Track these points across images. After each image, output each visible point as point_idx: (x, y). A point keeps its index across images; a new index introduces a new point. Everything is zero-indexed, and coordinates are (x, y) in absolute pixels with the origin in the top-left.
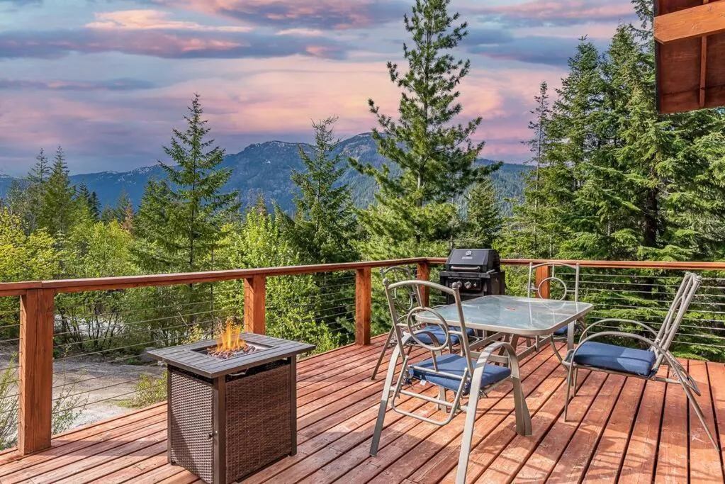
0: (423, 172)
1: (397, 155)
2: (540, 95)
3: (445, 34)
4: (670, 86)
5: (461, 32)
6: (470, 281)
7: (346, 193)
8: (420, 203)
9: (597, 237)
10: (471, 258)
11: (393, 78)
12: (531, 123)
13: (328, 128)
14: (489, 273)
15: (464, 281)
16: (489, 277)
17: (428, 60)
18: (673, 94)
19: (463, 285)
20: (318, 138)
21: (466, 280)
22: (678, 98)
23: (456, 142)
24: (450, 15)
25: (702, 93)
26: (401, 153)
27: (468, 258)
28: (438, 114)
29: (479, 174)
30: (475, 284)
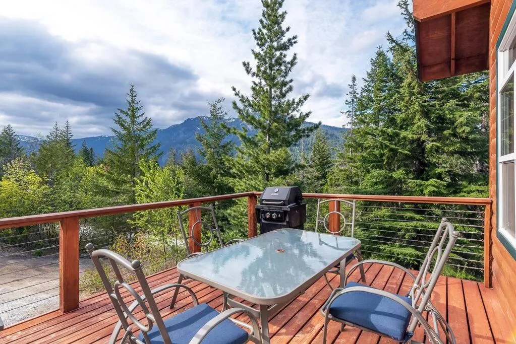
0: (269, 132)
1: (251, 120)
2: (351, 83)
3: (282, 42)
4: (428, 60)
5: (293, 41)
6: (276, 212)
7: (231, 146)
8: (267, 151)
9: (386, 172)
10: (277, 194)
11: (248, 72)
12: (347, 101)
13: (218, 106)
14: (290, 207)
15: (272, 213)
16: (289, 210)
17: (271, 59)
18: (431, 66)
19: (271, 216)
20: (211, 112)
21: (273, 212)
22: (435, 69)
23: (290, 111)
24: (284, 29)
25: (453, 62)
26: (253, 118)
27: (275, 194)
28: (278, 93)
29: (306, 132)
30: (279, 216)
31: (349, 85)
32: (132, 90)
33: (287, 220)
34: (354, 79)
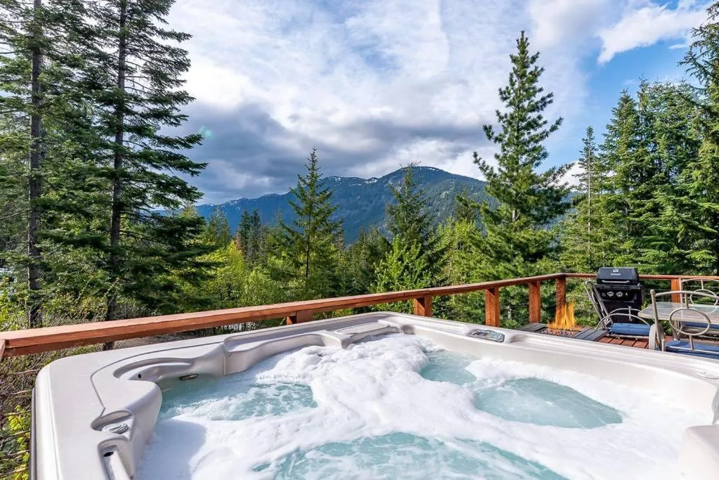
3: (534, 102)
6: (622, 291)
10: (619, 274)
11: (490, 137)
15: (615, 291)
16: (639, 288)
19: (615, 295)
21: (618, 291)
27: (615, 274)
30: (626, 294)
31: (583, 140)
32: (313, 155)
33: (636, 298)
34: (590, 131)
